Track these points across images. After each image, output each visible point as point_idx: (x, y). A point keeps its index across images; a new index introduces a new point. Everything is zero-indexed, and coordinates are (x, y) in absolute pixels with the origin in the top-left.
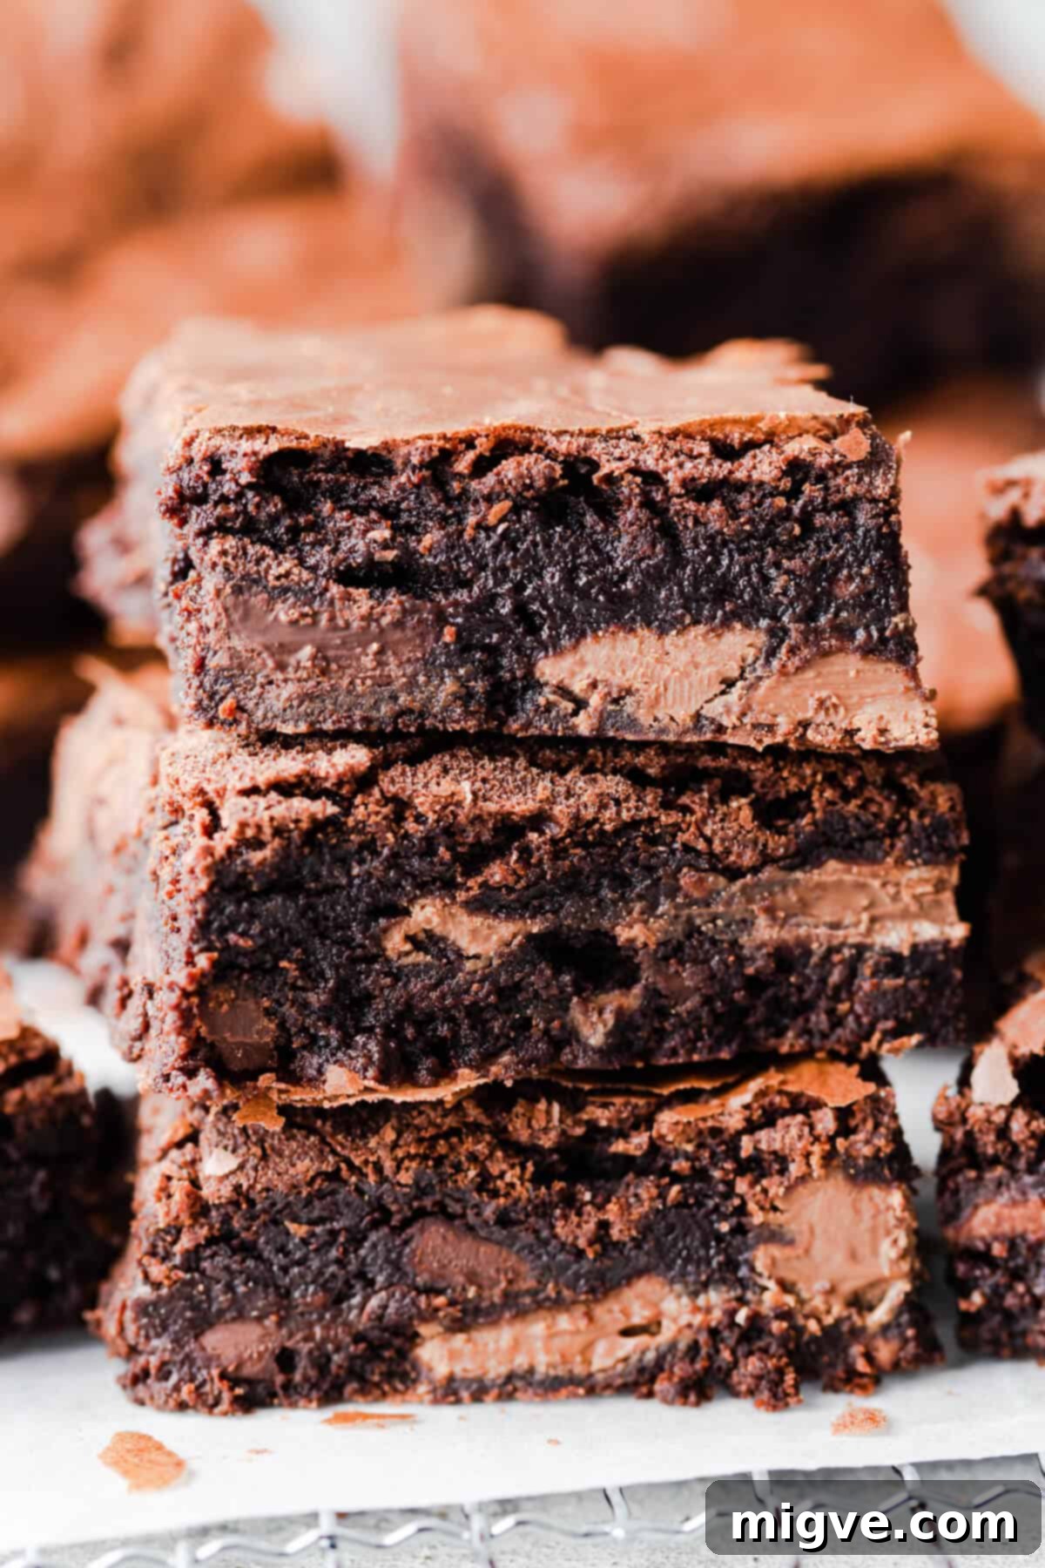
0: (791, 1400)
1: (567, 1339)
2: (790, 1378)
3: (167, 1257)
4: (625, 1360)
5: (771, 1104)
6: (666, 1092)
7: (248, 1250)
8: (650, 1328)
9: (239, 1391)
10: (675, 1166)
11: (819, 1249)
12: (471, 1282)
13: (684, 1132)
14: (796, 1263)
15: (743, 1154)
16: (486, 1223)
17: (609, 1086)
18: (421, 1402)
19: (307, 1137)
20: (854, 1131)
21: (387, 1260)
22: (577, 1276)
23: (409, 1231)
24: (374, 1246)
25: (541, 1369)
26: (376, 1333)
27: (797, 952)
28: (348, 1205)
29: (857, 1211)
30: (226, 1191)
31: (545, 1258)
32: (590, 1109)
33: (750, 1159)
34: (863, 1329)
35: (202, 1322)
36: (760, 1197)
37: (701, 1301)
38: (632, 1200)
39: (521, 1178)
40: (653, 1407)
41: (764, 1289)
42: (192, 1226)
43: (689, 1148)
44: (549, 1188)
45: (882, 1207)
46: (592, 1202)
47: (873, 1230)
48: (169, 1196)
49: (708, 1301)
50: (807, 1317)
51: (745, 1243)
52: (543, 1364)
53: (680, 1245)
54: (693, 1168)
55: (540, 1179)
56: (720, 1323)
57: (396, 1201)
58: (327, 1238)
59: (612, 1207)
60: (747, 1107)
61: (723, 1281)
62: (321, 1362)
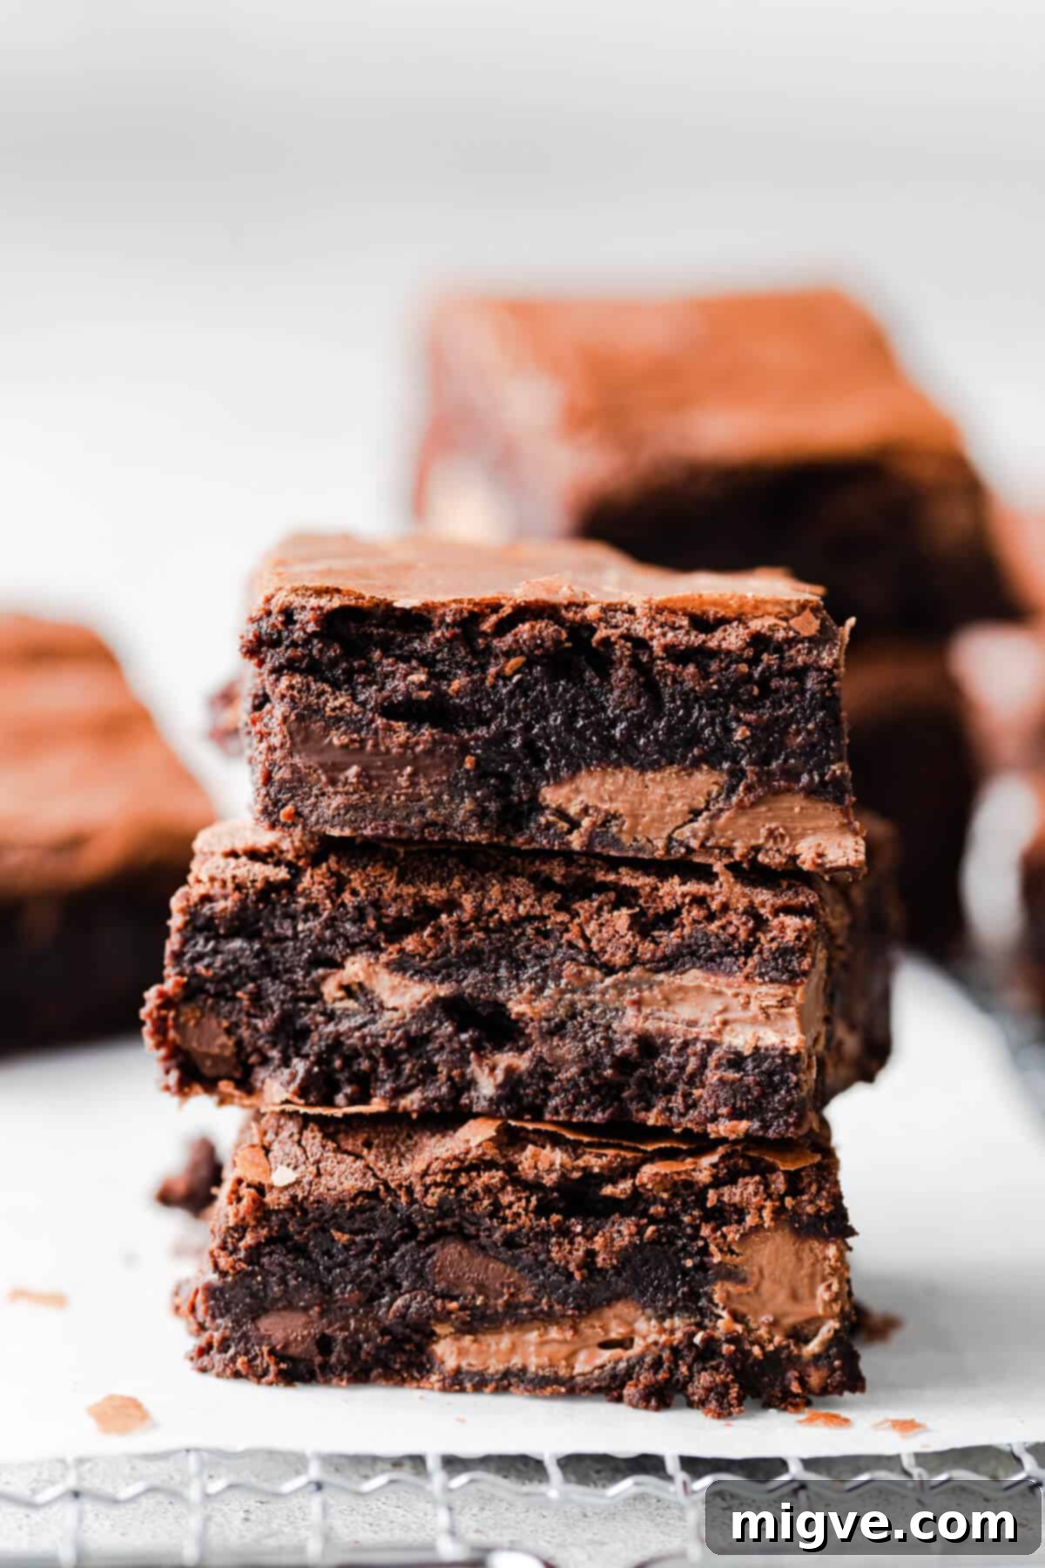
0: (735, 1410)
1: (555, 1347)
2: (734, 1392)
3: (236, 1250)
4: (602, 1367)
5: (736, 1164)
6: (650, 1148)
7: (300, 1251)
8: (625, 1343)
9: (283, 1366)
10: (652, 1210)
11: (766, 1286)
12: (480, 1293)
13: (661, 1182)
14: (746, 1298)
15: (709, 1204)
16: (495, 1244)
17: (604, 1141)
18: (432, 1389)
19: (354, 1161)
20: (802, 1192)
21: (413, 1269)
22: (566, 1294)
23: (432, 1246)
24: (403, 1256)
25: (532, 1369)
26: (400, 1329)
27: (659, 1041)
28: (383, 1220)
29: (800, 1260)
30: (285, 1199)
31: (541, 1277)
32: (586, 1157)
33: (714, 1207)
34: (799, 1357)
35: (258, 1309)
36: (720, 1241)
37: (667, 1324)
38: (615, 1235)
39: (526, 1209)
40: (622, 1410)
41: (719, 1317)
42: (255, 1227)
43: (665, 1196)
44: (547, 1219)
45: (821, 1257)
46: (582, 1234)
47: (812, 1276)
48: (239, 1200)
49: (672, 1325)
50: (752, 1343)
51: (705, 1278)
52: (535, 1362)
53: (653, 1275)
54: (667, 1212)
55: (542, 1210)
56: (680, 1342)
57: (422, 1220)
58: (365, 1246)
59: (599, 1240)
60: (714, 1166)
61: (686, 1309)
62: (353, 1348)
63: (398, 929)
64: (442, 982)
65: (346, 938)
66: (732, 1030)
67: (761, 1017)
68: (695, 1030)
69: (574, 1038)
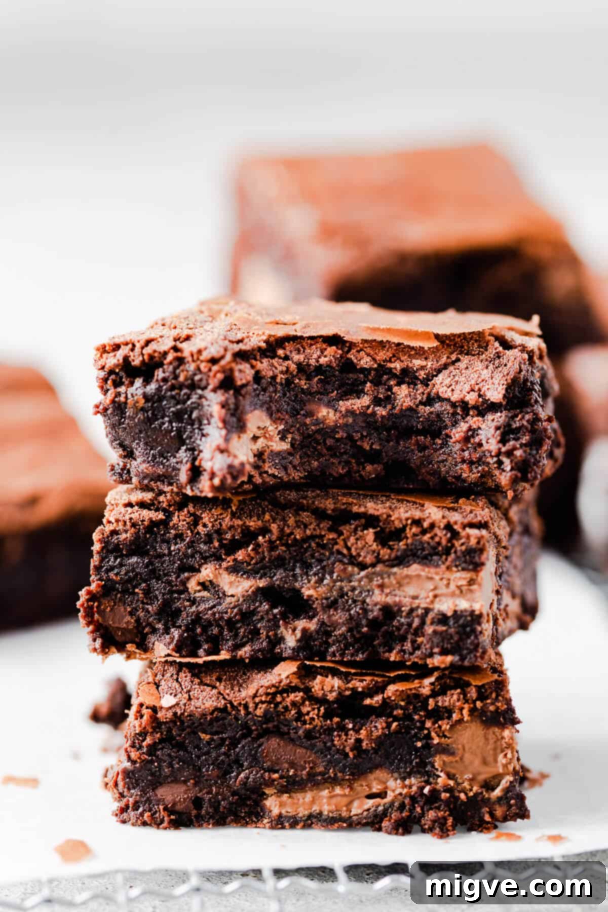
0: (451, 833)
1: (339, 798)
2: (450, 821)
3: (141, 747)
4: (368, 810)
5: (445, 683)
6: (392, 675)
7: (181, 746)
8: (382, 795)
9: (173, 817)
10: (395, 713)
11: (467, 756)
12: (292, 768)
13: (400, 695)
14: (454, 764)
15: (430, 708)
16: (299, 737)
17: (364, 671)
18: (264, 828)
19: (211, 690)
20: (487, 698)
21: (250, 755)
22: (345, 766)
23: (261, 740)
24: (243, 747)
25: (325, 813)
26: (243, 792)
27: (396, 609)
28: (230, 725)
29: (487, 739)
30: (170, 715)
31: (329, 757)
32: (353, 682)
33: (433, 710)
34: (489, 799)
35: (156, 782)
36: (437, 730)
37: (407, 782)
38: (373, 729)
39: (318, 715)
40: (381, 837)
41: (439, 776)
42: (152, 733)
43: (403, 703)
44: (331, 721)
45: (500, 737)
46: (353, 729)
47: (495, 749)
48: (142, 716)
49: (410, 783)
50: (460, 792)
51: (429, 753)
52: (326, 809)
53: (397, 753)
54: (404, 714)
55: (328, 716)
56: (416, 793)
57: (255, 724)
58: (220, 742)
59: (363, 732)
60: (432, 684)
61: (419, 772)
62: (215, 805)
63: (232, 547)
64: (261, 578)
65: (201, 554)
66: (440, 601)
67: (458, 592)
68: (417, 601)
69: (343, 610)
